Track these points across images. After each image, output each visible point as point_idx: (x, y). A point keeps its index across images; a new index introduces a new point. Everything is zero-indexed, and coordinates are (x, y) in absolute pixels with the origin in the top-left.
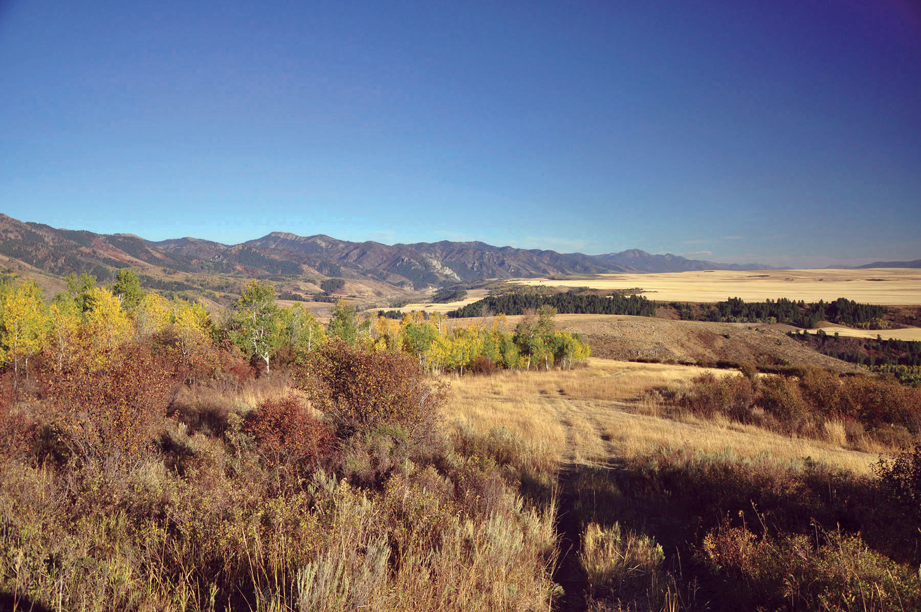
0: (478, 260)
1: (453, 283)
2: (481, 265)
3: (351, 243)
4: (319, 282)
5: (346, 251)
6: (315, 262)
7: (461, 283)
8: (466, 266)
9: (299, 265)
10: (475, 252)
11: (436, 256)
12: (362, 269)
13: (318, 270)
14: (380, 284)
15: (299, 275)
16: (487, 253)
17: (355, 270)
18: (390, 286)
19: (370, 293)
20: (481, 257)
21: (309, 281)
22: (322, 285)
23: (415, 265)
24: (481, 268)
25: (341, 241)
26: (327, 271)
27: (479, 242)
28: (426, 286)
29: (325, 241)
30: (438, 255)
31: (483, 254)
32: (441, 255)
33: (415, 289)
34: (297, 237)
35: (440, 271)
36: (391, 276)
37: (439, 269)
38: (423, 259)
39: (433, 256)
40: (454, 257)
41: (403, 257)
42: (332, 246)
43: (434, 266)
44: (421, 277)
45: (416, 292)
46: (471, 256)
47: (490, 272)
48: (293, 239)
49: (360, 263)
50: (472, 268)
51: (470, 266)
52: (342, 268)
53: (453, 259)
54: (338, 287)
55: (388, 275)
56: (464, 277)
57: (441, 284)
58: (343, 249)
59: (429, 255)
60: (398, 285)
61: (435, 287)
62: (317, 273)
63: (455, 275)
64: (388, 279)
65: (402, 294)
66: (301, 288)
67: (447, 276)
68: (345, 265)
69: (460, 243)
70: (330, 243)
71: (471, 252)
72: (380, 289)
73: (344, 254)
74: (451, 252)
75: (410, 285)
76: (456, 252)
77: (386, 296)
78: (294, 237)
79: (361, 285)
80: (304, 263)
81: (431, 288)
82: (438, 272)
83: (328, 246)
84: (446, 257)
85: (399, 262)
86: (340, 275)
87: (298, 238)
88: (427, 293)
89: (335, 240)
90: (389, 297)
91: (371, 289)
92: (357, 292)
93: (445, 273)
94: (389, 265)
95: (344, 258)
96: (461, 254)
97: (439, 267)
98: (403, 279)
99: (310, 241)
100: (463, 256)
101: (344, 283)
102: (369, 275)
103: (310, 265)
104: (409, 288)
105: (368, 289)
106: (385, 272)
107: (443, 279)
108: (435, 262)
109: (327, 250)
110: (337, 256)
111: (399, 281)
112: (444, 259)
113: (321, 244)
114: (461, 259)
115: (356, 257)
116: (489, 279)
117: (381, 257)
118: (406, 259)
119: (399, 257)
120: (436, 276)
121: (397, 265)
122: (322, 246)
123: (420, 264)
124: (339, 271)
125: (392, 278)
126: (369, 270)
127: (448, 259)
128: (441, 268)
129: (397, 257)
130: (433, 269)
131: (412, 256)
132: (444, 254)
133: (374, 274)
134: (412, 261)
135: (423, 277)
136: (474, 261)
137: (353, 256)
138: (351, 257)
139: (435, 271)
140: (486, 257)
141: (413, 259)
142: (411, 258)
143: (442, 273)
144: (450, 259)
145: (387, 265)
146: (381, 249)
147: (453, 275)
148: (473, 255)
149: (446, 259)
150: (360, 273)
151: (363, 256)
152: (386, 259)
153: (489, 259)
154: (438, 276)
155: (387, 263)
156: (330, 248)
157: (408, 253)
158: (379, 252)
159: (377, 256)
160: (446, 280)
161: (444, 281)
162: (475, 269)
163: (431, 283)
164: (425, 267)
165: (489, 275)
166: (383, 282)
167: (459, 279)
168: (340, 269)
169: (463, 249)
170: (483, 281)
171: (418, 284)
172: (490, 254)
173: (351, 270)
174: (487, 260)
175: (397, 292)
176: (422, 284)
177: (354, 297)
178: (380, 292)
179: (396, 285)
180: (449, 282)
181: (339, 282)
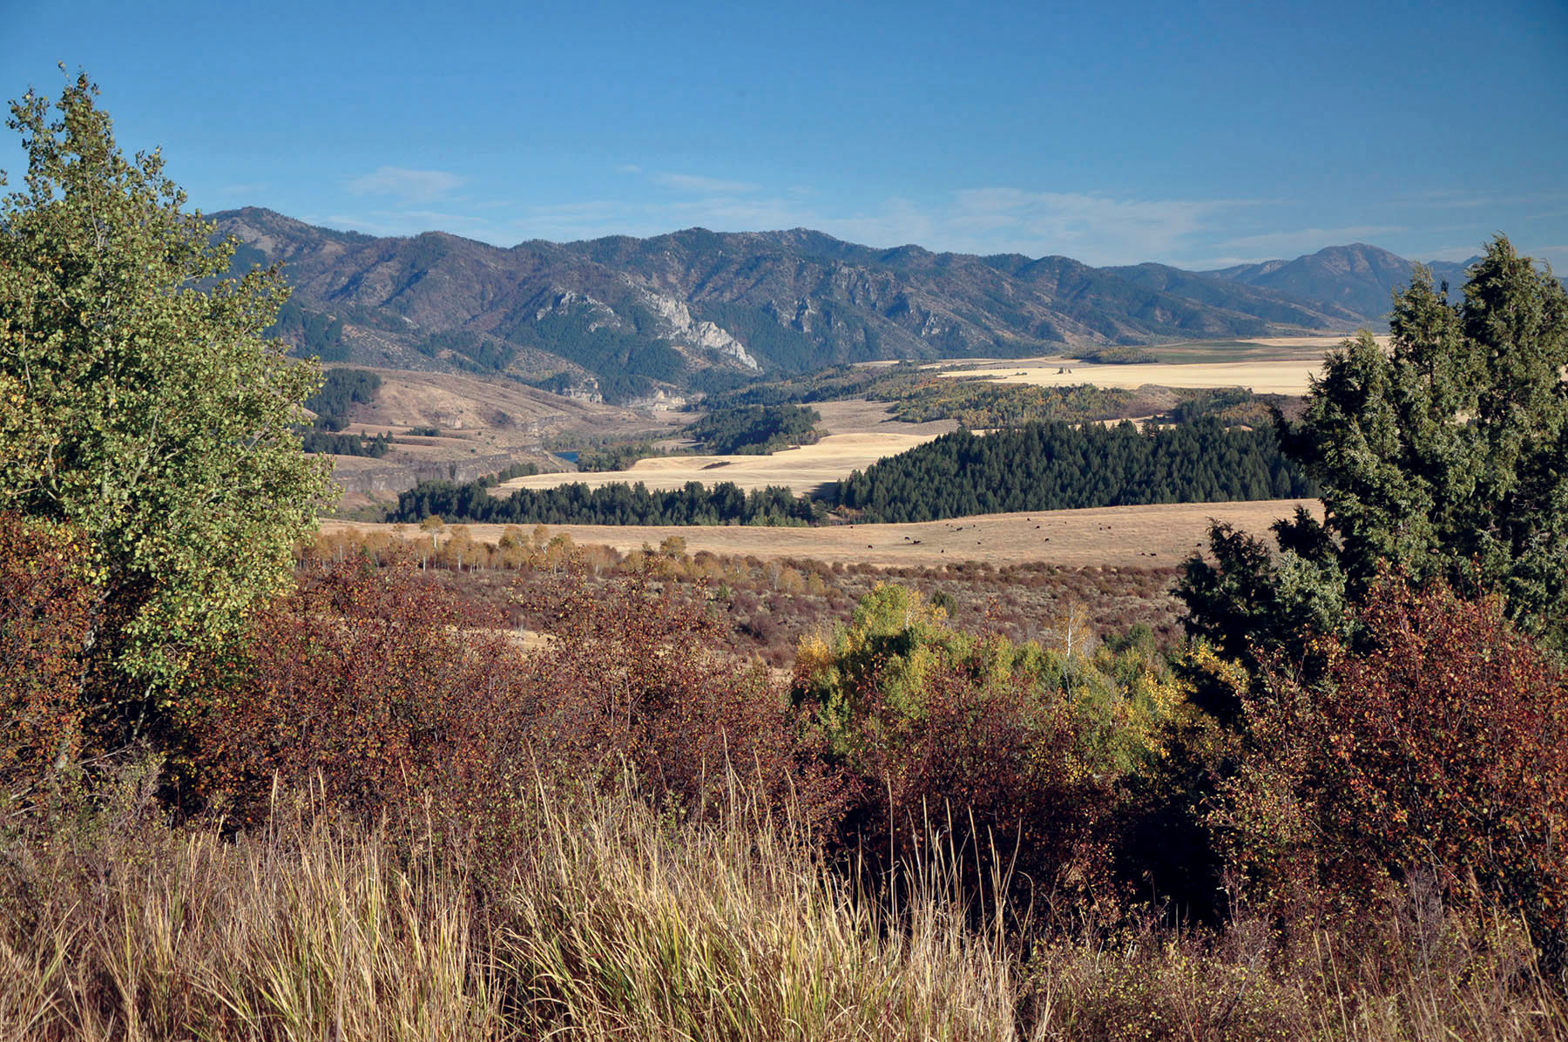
1: (738, 379)
2: (828, 314)
3: (366, 238)
5: (351, 269)
7: (764, 378)
8: (775, 316)
10: (799, 268)
11: (668, 285)
12: (416, 333)
16: (845, 270)
17: (394, 336)
20: (823, 287)
23: (600, 316)
24: (829, 323)
25: (326, 233)
27: (807, 232)
28: (644, 391)
29: (270, 232)
30: (672, 279)
31: (828, 274)
32: (685, 280)
33: (606, 399)
35: (689, 337)
36: (521, 356)
37: (685, 328)
38: (626, 295)
39: (655, 283)
40: (730, 285)
41: (559, 289)
42: (300, 249)
43: (668, 320)
44: (625, 360)
46: (789, 281)
47: (860, 337)
49: (405, 310)
50: (797, 324)
51: (787, 316)
52: (348, 328)
53: (728, 295)
55: (508, 354)
58: (340, 260)
59: (644, 281)
60: (548, 385)
61: (676, 393)
63: (740, 346)
64: (511, 368)
67: (712, 354)
68: (357, 319)
69: (746, 235)
70: (292, 239)
71: (788, 266)
73: (345, 280)
74: (716, 269)
75: (589, 385)
76: (734, 268)
81: (661, 395)
82: (681, 340)
83: (283, 251)
84: (700, 286)
85: (541, 305)
89: (306, 229)
91: (470, 403)
93: (706, 343)
94: (506, 316)
95: (347, 291)
96: (755, 274)
97: (682, 321)
98: (564, 366)
100: (759, 281)
101: (376, 384)
102: (445, 354)
104: (589, 397)
106: (498, 341)
107: (702, 364)
108: (666, 306)
109: (281, 264)
111: (548, 375)
112: (695, 292)
113: (259, 246)
114: (753, 293)
115: (388, 288)
116: (866, 364)
117: (478, 287)
118: (568, 297)
119: (545, 289)
120: (678, 354)
121: (539, 317)
122: (262, 252)
123: (616, 312)
124: (337, 341)
125: (523, 365)
126: (443, 336)
127: (710, 293)
128: (690, 327)
129: (535, 292)
130: (662, 329)
131: (588, 285)
132: (694, 275)
133: (460, 351)
134: (591, 301)
135: (630, 359)
136: (804, 301)
137: (378, 287)
138: (370, 290)
139: (672, 337)
140: (839, 287)
141: (592, 296)
142: (587, 290)
143: (693, 345)
144: (715, 295)
145: (501, 316)
146: (478, 262)
147: (732, 352)
148: (796, 280)
149: (703, 296)
150: (411, 345)
151: (413, 286)
152: (495, 296)
153: (851, 293)
154: (685, 354)
155: (502, 310)
156: (291, 259)
157: (576, 275)
158: (470, 273)
159: (462, 286)
160: (710, 369)
161: (704, 371)
162: (805, 329)
163: (661, 383)
164: (637, 325)
165: (854, 346)
166: (493, 375)
167: (753, 364)
168: (340, 334)
169: (758, 259)
170: (848, 369)
171: (617, 384)
172: (854, 277)
173: (381, 337)
174: (846, 295)
175: (560, 413)
176: (632, 382)
177: (431, 433)
178: (504, 415)
179: (540, 386)
180: (721, 373)
181: (361, 380)
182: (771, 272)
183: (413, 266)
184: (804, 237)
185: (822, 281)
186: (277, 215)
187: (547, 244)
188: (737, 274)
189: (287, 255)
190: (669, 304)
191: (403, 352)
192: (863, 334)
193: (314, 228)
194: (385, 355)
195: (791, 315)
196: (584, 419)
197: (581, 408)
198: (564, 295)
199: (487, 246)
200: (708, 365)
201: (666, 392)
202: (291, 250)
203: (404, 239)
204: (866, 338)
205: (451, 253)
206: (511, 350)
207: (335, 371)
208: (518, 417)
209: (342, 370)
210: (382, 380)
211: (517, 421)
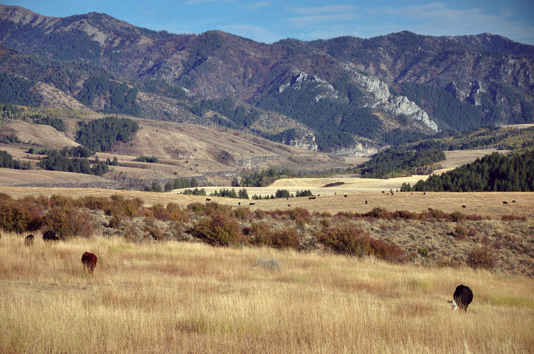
0: (486, 79)
1: (417, 134)
2: (494, 93)
3: (171, 35)
4: (72, 125)
5: (156, 56)
6: (74, 78)
7: (437, 136)
8: (454, 94)
9: (33, 83)
10: (477, 61)
11: (379, 72)
12: (191, 99)
13: (80, 98)
14: (230, 134)
15: (20, 107)
16: (511, 61)
17: (175, 101)
18: (254, 140)
19: (202, 155)
20: (495, 73)
21: (46, 121)
22: (80, 133)
23: (323, 91)
24: (494, 99)
25: (145, 31)
26: (103, 102)
27: (491, 36)
28: (348, 143)
29: (104, 29)
30: (383, 67)
31: (499, 64)
32: (392, 68)
33: (320, 149)
34: (36, 17)
35: (387, 107)
36: (263, 117)
37: (385, 100)
38: (345, 76)
39: (372, 69)
40: (424, 72)
41: (296, 71)
42: (123, 42)
43: (372, 94)
44: (338, 121)
45: (321, 156)
46: (469, 69)
47: (518, 109)
48: (25, 23)
49: (188, 85)
50: (470, 100)
51: (463, 94)
52: (141, 94)
53: (423, 79)
54: (119, 138)
55: (254, 115)
56: (448, 122)
57: (386, 138)
58: (150, 49)
59: (362, 68)
60: (278, 138)
61: (371, 145)
62: (76, 104)
63: (425, 115)
64: (256, 125)
65: (283, 160)
66: (21, 137)
67: (402, 119)
68: (150, 89)
69: (443, 39)
70: (118, 34)
71: (469, 58)
72: (228, 147)
73: (151, 63)
74: (416, 60)
75: (309, 138)
76: (429, 59)
77: (241, 162)
78: (29, 18)
79: (180, 136)
80: (47, 80)
81: (360, 146)
82: (380, 109)
83: (112, 42)
84: (404, 73)
85: (283, 82)
86: (135, 111)
87: (38, 21)
88: (348, 160)
89: (131, 29)
90: (249, 166)
91: (204, 145)
92: (168, 151)
93: (399, 111)
94: (259, 90)
95: (151, 71)
96: (444, 64)
97: (384, 95)
98: (293, 124)
99: (68, 28)
100: (446, 69)
101: (135, 128)
102: (210, 114)
103: (60, 86)
104: (305, 146)
105: (197, 144)
106: (248, 106)
107: (394, 125)
108: (374, 85)
109: (108, 51)
110: (134, 65)
111: (281, 130)
112: (399, 76)
113: (95, 39)
114: (441, 77)
115: (180, 69)
116: (510, 126)
117: (242, 70)
118: (301, 76)
119: (285, 72)
120: (376, 118)
121: (281, 90)
122: (97, 43)
123: (335, 88)
124: (133, 103)
125: (264, 123)
126: (210, 102)
127: (410, 77)
128: (389, 100)
129: (279, 72)
130: (367, 100)
131: (317, 69)
132: (400, 65)
133: (220, 113)
134: (318, 80)
135: (342, 121)
136: (476, 82)
137: (173, 69)
138: (167, 71)
139: (374, 106)
140: (506, 73)
141: (320, 76)
142: (315, 73)
143: (389, 112)
144: (414, 78)
145: (255, 90)
146: (243, 52)
147: (419, 118)
148: (474, 68)
149: (406, 79)
150: (186, 108)
151: (196, 68)
152: (253, 75)
153: (515, 78)
154: (381, 118)
155: (255, 85)
156: (116, 48)
157: (309, 62)
158: (236, 59)
159: (230, 69)
160: (399, 129)
161: (395, 130)
162: (477, 103)
163: (361, 138)
164: (349, 97)
165: (513, 116)
166: (242, 129)
167: (434, 127)
168: (135, 98)
169: (446, 53)
170: (496, 129)
171: (329, 138)
172: (518, 66)
173: (164, 101)
174: (511, 80)
175: (272, 154)
176: (339, 137)
177: (151, 161)
178: (227, 154)
179: (273, 138)
180: (407, 132)
181: (125, 126)
182: (456, 62)
183: (198, 54)
184: (489, 39)
185: (493, 69)
186: (112, 18)
187: (297, 42)
188: (431, 64)
189: (114, 46)
190: (374, 83)
191: (179, 112)
192: (520, 107)
193: (137, 28)
194: (166, 114)
195: (467, 92)
196: (290, 159)
197: (289, 151)
198: (299, 76)
199: (250, 41)
200: (398, 126)
201: (364, 144)
202: (117, 42)
203: (194, 35)
204: (523, 111)
205: (224, 45)
206: (256, 113)
207: (107, 119)
208: (237, 155)
209: (112, 118)
210: (140, 126)
211: (236, 158)
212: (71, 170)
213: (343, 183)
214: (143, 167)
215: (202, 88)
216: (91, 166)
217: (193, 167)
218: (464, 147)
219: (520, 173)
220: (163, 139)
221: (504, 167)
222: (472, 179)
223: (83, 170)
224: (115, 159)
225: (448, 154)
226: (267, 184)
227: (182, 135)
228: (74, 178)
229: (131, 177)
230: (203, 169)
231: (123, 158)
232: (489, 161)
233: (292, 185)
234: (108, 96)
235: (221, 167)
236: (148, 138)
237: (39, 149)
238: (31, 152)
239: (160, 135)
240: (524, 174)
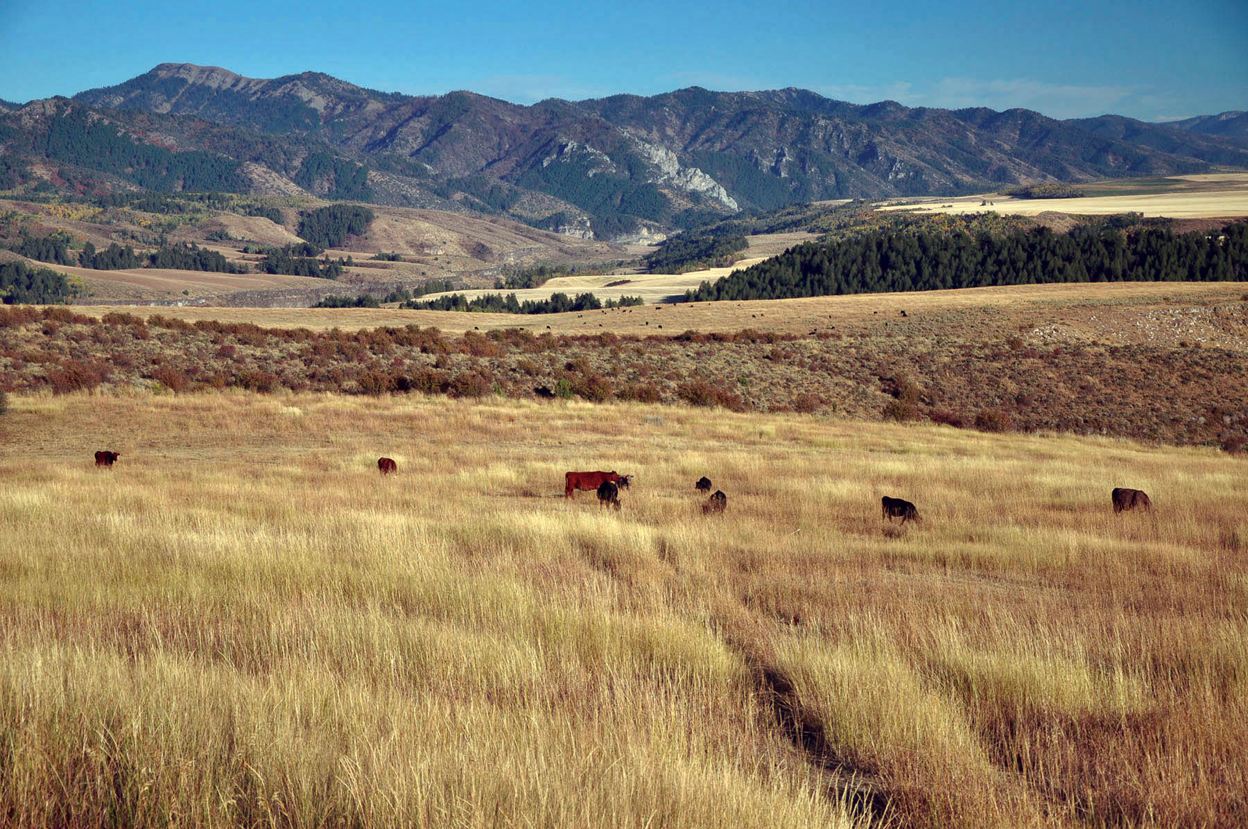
0: (793, 144)
1: (714, 215)
2: (803, 161)
3: (406, 97)
4: (292, 216)
5: (389, 124)
6: (289, 156)
7: (738, 216)
8: (756, 163)
9: (240, 164)
10: (782, 123)
11: (664, 137)
12: (436, 177)
13: (298, 181)
14: (486, 221)
15: (227, 195)
16: (822, 123)
17: (415, 181)
18: (516, 228)
19: (453, 249)
20: (803, 137)
21: (260, 212)
22: (302, 225)
23: (597, 163)
24: (803, 168)
25: (374, 94)
26: (326, 185)
27: (797, 91)
28: (630, 228)
29: (322, 92)
30: (669, 132)
31: (807, 126)
32: (680, 133)
33: (597, 236)
34: (238, 80)
35: (676, 181)
36: (525, 199)
37: (673, 173)
38: (623, 144)
39: (655, 135)
40: (719, 136)
41: (564, 140)
42: (348, 107)
43: (658, 167)
44: (617, 202)
45: (598, 245)
46: (772, 132)
47: (831, 181)
48: (224, 87)
49: (430, 160)
50: (775, 170)
51: (767, 163)
52: (372, 173)
53: (718, 146)
54: (350, 229)
55: (514, 197)
56: (751, 198)
57: (676, 221)
58: (380, 116)
59: (643, 133)
60: (543, 223)
61: (659, 230)
62: (293, 188)
63: (722, 190)
64: (516, 209)
65: (553, 252)
66: (233, 232)
67: (695, 196)
68: (384, 167)
69: (740, 95)
70: (341, 98)
71: (772, 119)
72: (484, 238)
73: (382, 134)
74: (709, 123)
75: (582, 223)
76: (725, 121)
77: (501, 256)
78: (229, 81)
79: (424, 225)
80: (256, 160)
81: (645, 232)
82: (668, 184)
83: (333, 109)
84: (694, 138)
85: (548, 154)
86: (366, 195)
87: (242, 85)
88: (631, 250)
89: (355, 91)
90: (511, 260)
91: (455, 236)
92: (412, 244)
93: (691, 187)
94: (519, 165)
95: (382, 143)
96: (742, 127)
97: (671, 167)
98: (562, 206)
99: (278, 93)
100: (746, 133)
101: (369, 218)
102: (458, 196)
103: (272, 166)
104: (578, 234)
105: (446, 235)
106: (505, 185)
107: (685, 204)
108: (659, 154)
109: (329, 120)
111: (547, 214)
112: (690, 143)
113: (312, 105)
114: (741, 143)
115: (419, 140)
116: (823, 202)
117: (496, 139)
118: (570, 146)
119: (551, 140)
120: (664, 196)
121: (545, 164)
122: (315, 110)
123: (612, 159)
124: (364, 184)
125: (526, 205)
126: (458, 181)
127: (703, 144)
128: (678, 173)
129: (543, 141)
130: (652, 175)
131: (589, 135)
132: (689, 127)
133: (472, 194)
134: (590, 150)
135: (622, 200)
136: (782, 149)
137: (410, 139)
138: (402, 142)
139: (660, 181)
140: (817, 137)
141: (593, 146)
142: (587, 141)
143: (679, 188)
144: (707, 145)
145: (513, 164)
146: (496, 117)
147: (715, 195)
148: (779, 131)
149: (697, 146)
150: (429, 188)
151: (439, 138)
152: (510, 146)
153: (827, 142)
154: (670, 196)
155: (514, 158)
156: (340, 116)
157: (579, 128)
158: (488, 126)
159: (482, 138)
160: (691, 209)
161: (686, 211)
162: (783, 175)
163: (645, 222)
164: (630, 170)
165: (826, 189)
166: (499, 215)
167: (734, 205)
168: (365, 178)
169: (745, 113)
170: (806, 206)
171: (607, 221)
172: (830, 128)
173: (402, 182)
174: (823, 145)
175: (538, 245)
176: (620, 221)
177: (393, 258)
178: (483, 246)
179: (539, 224)
180: (701, 214)
181: (356, 215)
182: (756, 124)
183: (440, 121)
184: (794, 95)
185: (802, 132)
186: (332, 78)
187: (562, 102)
188: (727, 126)
189: (337, 112)
190: (660, 152)
191: (420, 194)
192: (834, 179)
193: (364, 89)
194: (405, 197)
195: (771, 162)
196: (561, 250)
197: (559, 241)
198: (567, 145)
199: (505, 103)
200: (690, 206)
201: (649, 229)
202: (340, 108)
203: (434, 97)
204: (837, 182)
205: (473, 109)
206: (516, 193)
207: (334, 207)
208: (496, 248)
209: (340, 206)
210: (375, 215)
211: (494, 251)
212: (297, 274)
213: (629, 281)
214: (385, 267)
215: (447, 164)
216: (321, 267)
217: (444, 265)
218: (771, 230)
219: (836, 265)
220: (403, 230)
221: (817, 259)
222: (781, 273)
223: (312, 273)
224: (349, 257)
225: (751, 239)
226: (538, 285)
227: (427, 225)
228: (302, 283)
229: (371, 279)
230: (456, 267)
231: (359, 256)
232: (801, 253)
233: (568, 285)
234: (332, 177)
235: (478, 264)
236: (385, 230)
237: (256, 248)
238: (246, 251)
239: (400, 225)
240: (840, 266)
